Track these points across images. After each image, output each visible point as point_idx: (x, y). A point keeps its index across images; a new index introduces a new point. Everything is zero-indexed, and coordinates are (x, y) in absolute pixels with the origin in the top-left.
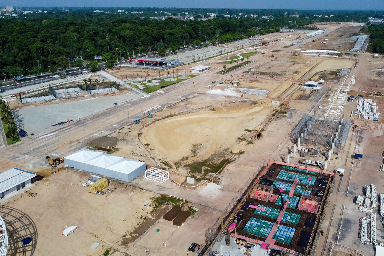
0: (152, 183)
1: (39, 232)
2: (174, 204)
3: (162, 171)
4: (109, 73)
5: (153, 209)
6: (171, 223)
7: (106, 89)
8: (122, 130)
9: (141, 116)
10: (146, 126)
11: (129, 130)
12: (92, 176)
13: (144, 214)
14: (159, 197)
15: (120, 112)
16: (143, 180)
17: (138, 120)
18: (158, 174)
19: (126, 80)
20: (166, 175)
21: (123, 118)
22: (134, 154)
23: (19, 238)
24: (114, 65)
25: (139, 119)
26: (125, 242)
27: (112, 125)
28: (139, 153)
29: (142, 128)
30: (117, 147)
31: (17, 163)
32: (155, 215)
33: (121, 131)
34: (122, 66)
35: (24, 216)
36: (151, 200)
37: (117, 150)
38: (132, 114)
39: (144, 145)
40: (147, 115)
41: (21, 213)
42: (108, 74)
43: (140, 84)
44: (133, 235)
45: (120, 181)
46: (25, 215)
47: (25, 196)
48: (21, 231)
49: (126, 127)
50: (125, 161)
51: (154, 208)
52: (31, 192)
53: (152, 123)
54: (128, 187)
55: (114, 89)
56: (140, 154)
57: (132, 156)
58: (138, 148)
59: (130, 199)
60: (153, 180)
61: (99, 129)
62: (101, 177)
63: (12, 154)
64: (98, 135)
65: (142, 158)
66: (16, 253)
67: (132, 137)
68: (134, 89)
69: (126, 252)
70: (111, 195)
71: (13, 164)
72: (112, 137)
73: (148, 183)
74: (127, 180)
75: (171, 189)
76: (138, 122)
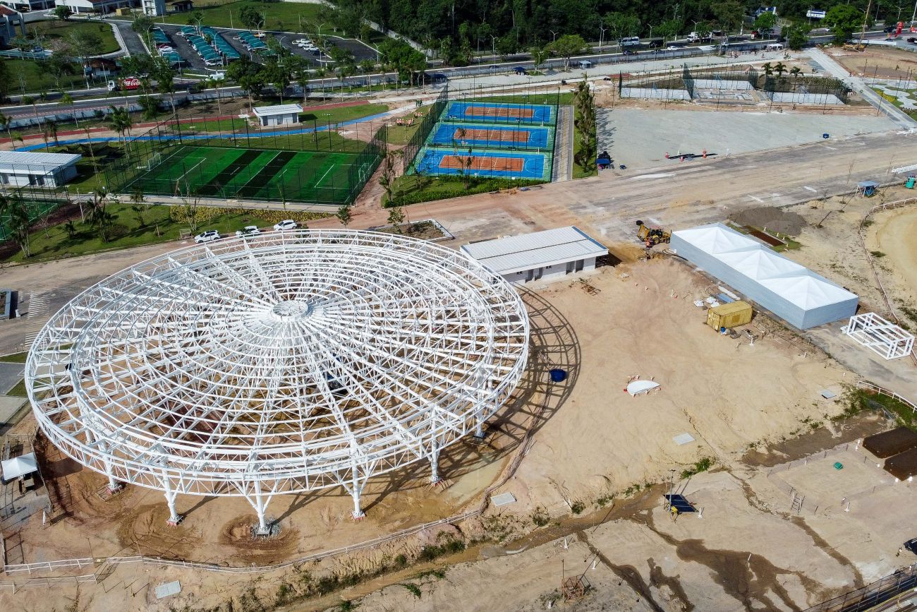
0: (860, 350)
1: (585, 368)
2: (903, 421)
3: (897, 330)
4: (832, 57)
5: (843, 412)
6: (880, 463)
7: (812, 96)
8: (822, 202)
9: (883, 180)
10: (890, 208)
11: (840, 207)
12: (721, 289)
13: (816, 417)
14: (868, 391)
15: (831, 158)
16: (840, 336)
17: (873, 188)
18: (883, 333)
19: (871, 80)
20: (903, 344)
21: (834, 175)
22: (836, 269)
23: (545, 365)
24: (851, 37)
25: (875, 184)
26: (752, 460)
27: (800, 185)
28: (848, 269)
29: (876, 211)
30: (797, 240)
31: (580, 219)
32: (842, 428)
33: (819, 204)
34: (872, 41)
35: (565, 325)
36: (844, 390)
37: (797, 246)
38: (859, 169)
39: (869, 254)
40: (901, 181)
41: (562, 318)
42: (829, 58)
43: (908, 97)
44: (775, 451)
45: (781, 319)
46: (568, 326)
47: (578, 288)
48: (552, 352)
49: (835, 198)
50: (808, 278)
51: (846, 410)
52: (591, 284)
53: (908, 203)
54: (796, 339)
55: (832, 99)
56: (851, 271)
57: (827, 271)
58: (851, 257)
59: (794, 369)
60: (866, 344)
61: (768, 187)
62: (739, 299)
63: (574, 198)
64: (762, 201)
65: (853, 282)
66: (534, 390)
67: (843, 227)
68: (887, 107)
69: (748, 482)
70: (751, 344)
71: (572, 218)
72: (793, 214)
73: (851, 347)
74: (798, 323)
75: (909, 381)
76: (870, 191)
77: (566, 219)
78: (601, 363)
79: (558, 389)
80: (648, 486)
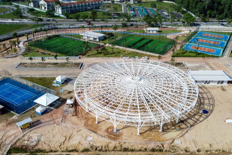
1: (214, 112)
35: (212, 98)
47: (220, 89)
48: (206, 105)
52: (224, 88)
63: (227, 63)
71: (225, 68)
77: (222, 68)
78: (220, 112)
79: (204, 116)
80: (223, 151)
